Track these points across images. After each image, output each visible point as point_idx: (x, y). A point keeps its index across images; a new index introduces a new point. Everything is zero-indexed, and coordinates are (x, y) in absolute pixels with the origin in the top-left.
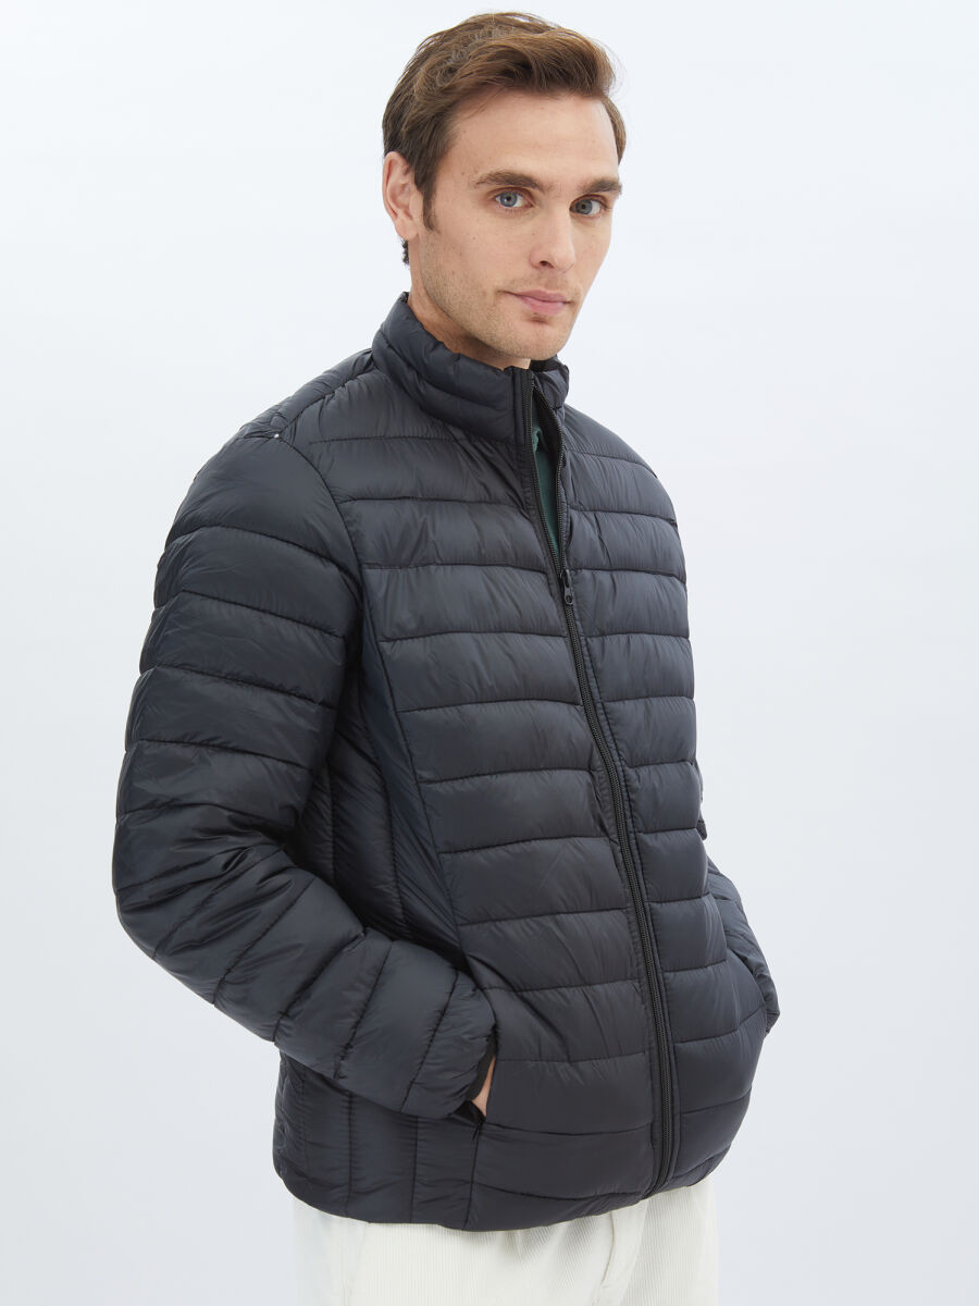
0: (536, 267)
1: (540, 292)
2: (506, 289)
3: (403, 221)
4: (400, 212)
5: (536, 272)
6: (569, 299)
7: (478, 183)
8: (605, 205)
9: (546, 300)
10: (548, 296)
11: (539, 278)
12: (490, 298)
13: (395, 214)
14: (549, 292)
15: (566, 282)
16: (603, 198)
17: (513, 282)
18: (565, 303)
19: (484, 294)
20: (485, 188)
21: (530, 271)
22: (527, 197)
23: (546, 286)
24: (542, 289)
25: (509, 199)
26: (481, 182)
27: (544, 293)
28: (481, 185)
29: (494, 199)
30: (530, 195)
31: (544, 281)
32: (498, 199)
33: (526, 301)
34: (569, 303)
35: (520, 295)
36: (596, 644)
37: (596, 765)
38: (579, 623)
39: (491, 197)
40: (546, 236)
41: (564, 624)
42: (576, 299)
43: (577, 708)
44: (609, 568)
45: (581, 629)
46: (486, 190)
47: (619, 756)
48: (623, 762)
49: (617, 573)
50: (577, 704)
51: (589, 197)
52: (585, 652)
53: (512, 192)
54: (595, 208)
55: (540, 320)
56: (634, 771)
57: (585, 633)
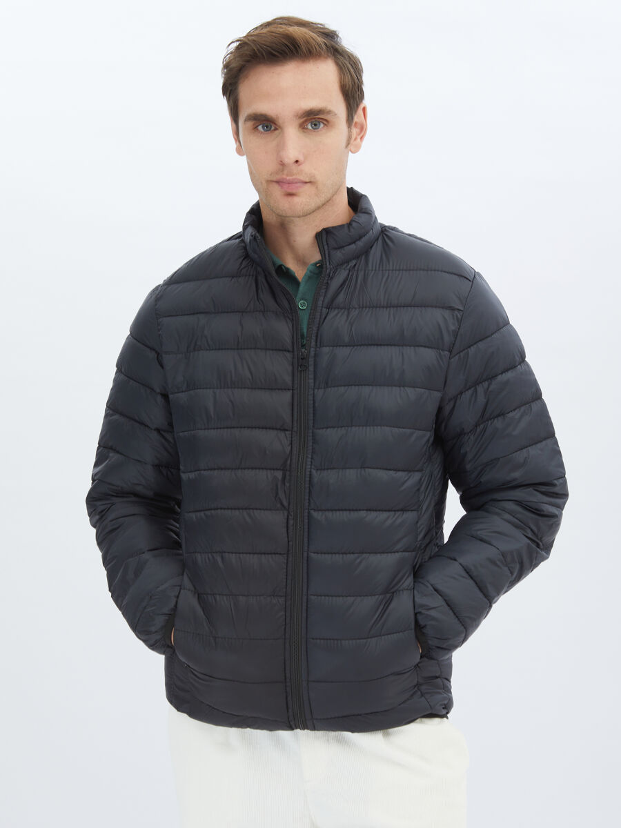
0: (281, 165)
2: (270, 179)
5: (281, 167)
6: (307, 180)
10: (290, 180)
11: (282, 171)
12: (264, 185)
14: (288, 178)
15: (302, 171)
18: (305, 183)
19: (261, 184)
22: (274, 125)
23: (288, 175)
24: (284, 176)
27: (285, 179)
31: (284, 173)
34: (310, 182)
35: (278, 182)
36: (319, 393)
37: (288, 467)
38: (311, 381)
39: (256, 128)
40: (281, 147)
41: (296, 382)
42: (312, 180)
43: (287, 432)
44: (352, 344)
45: (313, 384)
46: (250, 124)
47: (311, 462)
48: (313, 467)
49: (359, 347)
50: (287, 430)
51: (313, 119)
52: (311, 398)
53: (266, 123)
54: (322, 125)
55: (291, 195)
56: (319, 472)
57: (314, 386)
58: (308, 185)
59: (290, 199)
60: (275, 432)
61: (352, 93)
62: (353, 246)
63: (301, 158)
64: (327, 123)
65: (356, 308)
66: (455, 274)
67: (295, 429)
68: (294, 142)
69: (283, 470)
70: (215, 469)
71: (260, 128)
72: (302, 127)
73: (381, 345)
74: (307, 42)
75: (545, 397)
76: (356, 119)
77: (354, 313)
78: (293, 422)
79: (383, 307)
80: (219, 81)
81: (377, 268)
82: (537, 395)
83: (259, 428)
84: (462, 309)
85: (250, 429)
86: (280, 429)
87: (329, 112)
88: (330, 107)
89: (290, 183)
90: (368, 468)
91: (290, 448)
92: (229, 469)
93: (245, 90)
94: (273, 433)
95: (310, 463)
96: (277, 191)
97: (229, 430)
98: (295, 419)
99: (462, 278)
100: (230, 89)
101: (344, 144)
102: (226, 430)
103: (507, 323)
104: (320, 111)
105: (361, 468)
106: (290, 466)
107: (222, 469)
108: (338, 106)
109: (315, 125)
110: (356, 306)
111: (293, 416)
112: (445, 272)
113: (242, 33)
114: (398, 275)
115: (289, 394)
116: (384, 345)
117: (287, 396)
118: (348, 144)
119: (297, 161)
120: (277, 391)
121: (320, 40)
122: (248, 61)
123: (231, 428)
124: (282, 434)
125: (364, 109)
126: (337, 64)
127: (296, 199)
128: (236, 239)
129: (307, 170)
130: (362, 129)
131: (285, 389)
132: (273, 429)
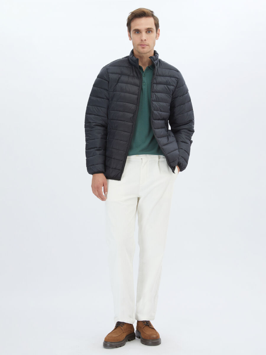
0: (141, 41)
12: (137, 46)
35: (140, 45)
39: (135, 33)
40: (141, 36)
46: (134, 32)
51: (149, 31)
53: (138, 31)
54: (151, 32)
55: (143, 48)
58: (147, 46)
59: (143, 49)
61: (157, 25)
63: (146, 39)
64: (152, 31)
66: (176, 71)
68: (144, 36)
69: (134, 114)
71: (136, 33)
72: (146, 32)
74: (148, 13)
75: (192, 101)
76: (158, 32)
80: (126, 22)
81: (159, 68)
82: (190, 100)
87: (152, 29)
88: (153, 28)
89: (143, 45)
91: (136, 109)
93: (133, 24)
96: (140, 47)
99: (178, 72)
100: (129, 25)
101: (155, 37)
103: (185, 84)
104: (150, 28)
108: (154, 28)
109: (149, 32)
113: (132, 10)
114: (164, 69)
118: (156, 38)
119: (145, 40)
121: (150, 12)
122: (134, 17)
125: (159, 30)
126: (154, 18)
127: (145, 49)
129: (147, 42)
130: (159, 34)
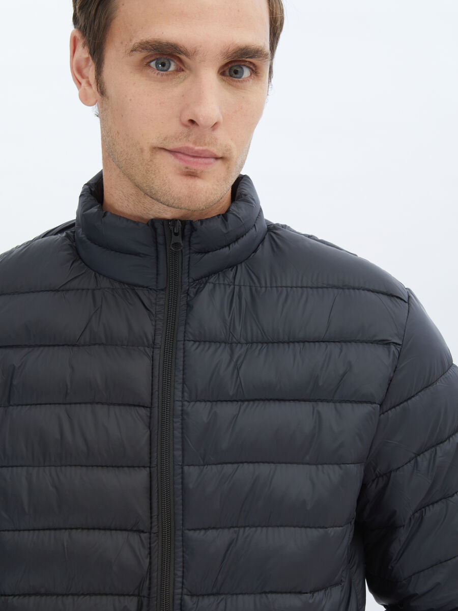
0: (186, 126)
1: (188, 148)
2: (160, 146)
3: (85, 89)
4: (83, 82)
5: (185, 130)
6: (220, 155)
7: (132, 51)
8: (255, 71)
9: (197, 156)
10: (197, 152)
11: (188, 136)
12: (147, 155)
13: (80, 83)
14: (197, 148)
15: (216, 139)
16: (254, 65)
17: (165, 139)
18: (217, 158)
19: (142, 150)
20: (139, 56)
21: (182, 129)
22: (178, 63)
23: (195, 143)
24: (191, 145)
25: (163, 65)
26: (134, 50)
27: (192, 149)
28: (134, 52)
29: (148, 65)
30: (180, 60)
31: (192, 138)
32: (153, 64)
33: (177, 157)
34: (222, 158)
35: (172, 152)
36: (192, 472)
37: (145, 593)
38: (178, 453)
40: (193, 96)
41: (155, 455)
42: (227, 155)
43: (143, 535)
44: (242, 398)
45: (180, 459)
47: (183, 583)
48: (185, 591)
49: (251, 403)
50: (143, 532)
52: (178, 479)
54: (246, 74)
55: (193, 175)
56: (195, 599)
57: (183, 462)
60: (125, 534)
62: (226, 250)
63: (220, 120)
65: (242, 344)
66: (383, 293)
67: (155, 530)
69: (139, 595)
70: (30, 595)
73: (284, 400)
77: (239, 351)
78: (151, 517)
79: (283, 343)
81: (268, 285)
83: (99, 529)
84: (401, 343)
85: (85, 531)
86: (131, 530)
90: (271, 592)
91: (148, 560)
92: (52, 594)
94: (121, 536)
95: (180, 585)
96: (167, 167)
97: (53, 532)
98: (155, 513)
99: (393, 299)
102: (48, 532)
105: (261, 593)
106: (150, 589)
107: (42, 595)
110: (243, 341)
111: (151, 508)
112: (369, 290)
114: (302, 294)
115: (145, 473)
116: (289, 400)
117: (142, 475)
119: (214, 125)
120: (126, 469)
123: (55, 529)
124: (134, 539)
127: (199, 183)
128: (56, 234)
129: (222, 139)
131: (139, 467)
132: (121, 530)
